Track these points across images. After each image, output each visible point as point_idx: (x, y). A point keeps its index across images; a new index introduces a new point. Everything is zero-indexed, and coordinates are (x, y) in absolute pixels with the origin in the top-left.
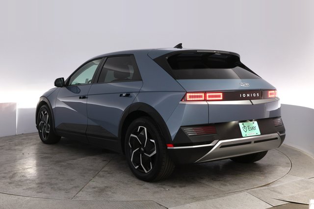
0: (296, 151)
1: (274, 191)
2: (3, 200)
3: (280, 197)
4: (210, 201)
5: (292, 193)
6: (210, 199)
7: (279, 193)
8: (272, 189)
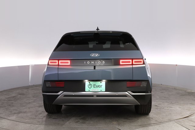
1: (191, 121)
2: (21, 126)
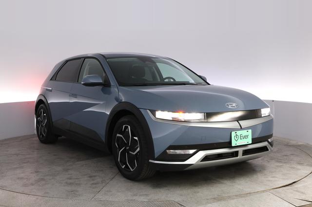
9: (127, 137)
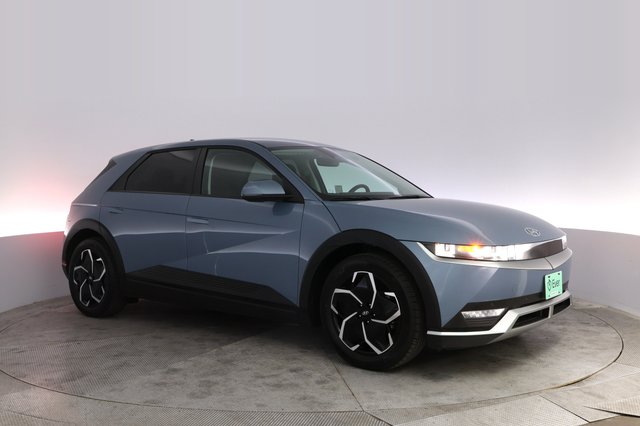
0: (630, 319)
1: (590, 393)
3: (602, 404)
4: (471, 411)
5: (624, 397)
6: (472, 408)
7: (600, 397)
8: (587, 391)
9: (366, 294)
